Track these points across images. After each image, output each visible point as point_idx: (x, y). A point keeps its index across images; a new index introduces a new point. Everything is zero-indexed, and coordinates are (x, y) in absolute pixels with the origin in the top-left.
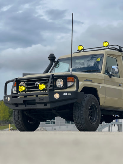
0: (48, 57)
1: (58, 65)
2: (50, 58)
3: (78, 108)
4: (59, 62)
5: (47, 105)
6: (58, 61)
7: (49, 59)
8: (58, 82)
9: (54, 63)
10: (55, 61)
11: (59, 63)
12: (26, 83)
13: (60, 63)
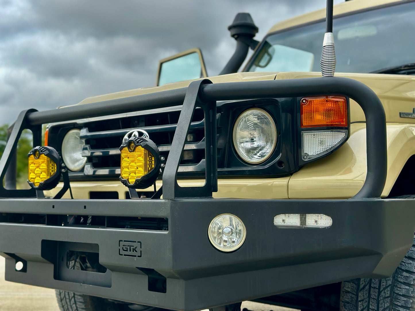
0: (230, 28)
1: (266, 58)
2: (234, 31)
3: (374, 294)
4: (270, 46)
5: (163, 290)
6: (268, 40)
7: (233, 36)
8: (247, 127)
9: (253, 49)
10: (256, 42)
11: (270, 50)
12: (84, 132)
13: (274, 51)
